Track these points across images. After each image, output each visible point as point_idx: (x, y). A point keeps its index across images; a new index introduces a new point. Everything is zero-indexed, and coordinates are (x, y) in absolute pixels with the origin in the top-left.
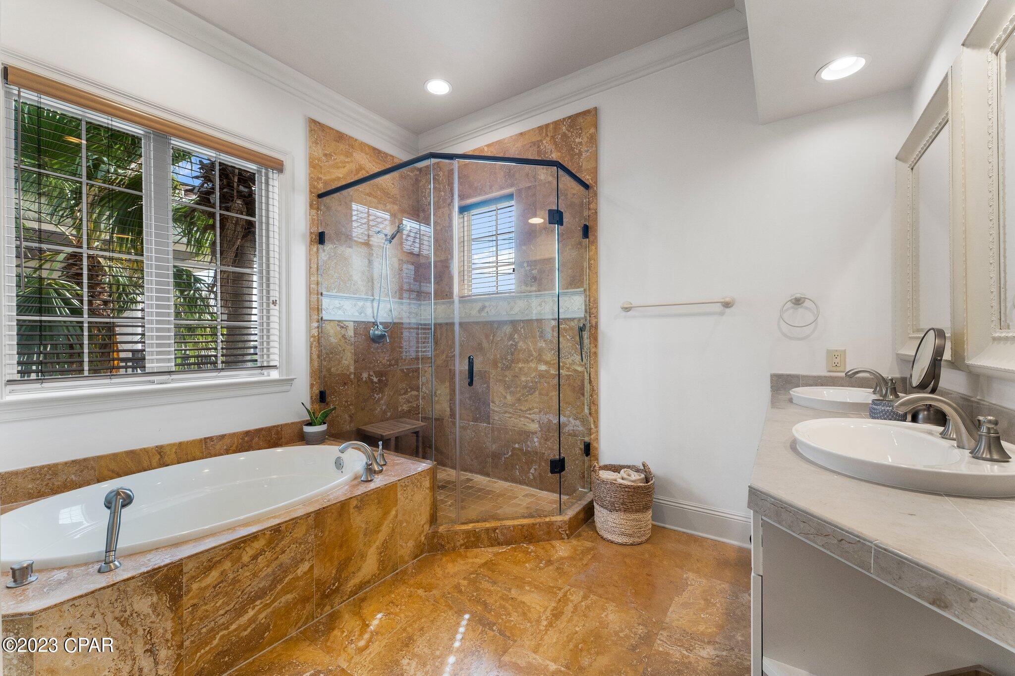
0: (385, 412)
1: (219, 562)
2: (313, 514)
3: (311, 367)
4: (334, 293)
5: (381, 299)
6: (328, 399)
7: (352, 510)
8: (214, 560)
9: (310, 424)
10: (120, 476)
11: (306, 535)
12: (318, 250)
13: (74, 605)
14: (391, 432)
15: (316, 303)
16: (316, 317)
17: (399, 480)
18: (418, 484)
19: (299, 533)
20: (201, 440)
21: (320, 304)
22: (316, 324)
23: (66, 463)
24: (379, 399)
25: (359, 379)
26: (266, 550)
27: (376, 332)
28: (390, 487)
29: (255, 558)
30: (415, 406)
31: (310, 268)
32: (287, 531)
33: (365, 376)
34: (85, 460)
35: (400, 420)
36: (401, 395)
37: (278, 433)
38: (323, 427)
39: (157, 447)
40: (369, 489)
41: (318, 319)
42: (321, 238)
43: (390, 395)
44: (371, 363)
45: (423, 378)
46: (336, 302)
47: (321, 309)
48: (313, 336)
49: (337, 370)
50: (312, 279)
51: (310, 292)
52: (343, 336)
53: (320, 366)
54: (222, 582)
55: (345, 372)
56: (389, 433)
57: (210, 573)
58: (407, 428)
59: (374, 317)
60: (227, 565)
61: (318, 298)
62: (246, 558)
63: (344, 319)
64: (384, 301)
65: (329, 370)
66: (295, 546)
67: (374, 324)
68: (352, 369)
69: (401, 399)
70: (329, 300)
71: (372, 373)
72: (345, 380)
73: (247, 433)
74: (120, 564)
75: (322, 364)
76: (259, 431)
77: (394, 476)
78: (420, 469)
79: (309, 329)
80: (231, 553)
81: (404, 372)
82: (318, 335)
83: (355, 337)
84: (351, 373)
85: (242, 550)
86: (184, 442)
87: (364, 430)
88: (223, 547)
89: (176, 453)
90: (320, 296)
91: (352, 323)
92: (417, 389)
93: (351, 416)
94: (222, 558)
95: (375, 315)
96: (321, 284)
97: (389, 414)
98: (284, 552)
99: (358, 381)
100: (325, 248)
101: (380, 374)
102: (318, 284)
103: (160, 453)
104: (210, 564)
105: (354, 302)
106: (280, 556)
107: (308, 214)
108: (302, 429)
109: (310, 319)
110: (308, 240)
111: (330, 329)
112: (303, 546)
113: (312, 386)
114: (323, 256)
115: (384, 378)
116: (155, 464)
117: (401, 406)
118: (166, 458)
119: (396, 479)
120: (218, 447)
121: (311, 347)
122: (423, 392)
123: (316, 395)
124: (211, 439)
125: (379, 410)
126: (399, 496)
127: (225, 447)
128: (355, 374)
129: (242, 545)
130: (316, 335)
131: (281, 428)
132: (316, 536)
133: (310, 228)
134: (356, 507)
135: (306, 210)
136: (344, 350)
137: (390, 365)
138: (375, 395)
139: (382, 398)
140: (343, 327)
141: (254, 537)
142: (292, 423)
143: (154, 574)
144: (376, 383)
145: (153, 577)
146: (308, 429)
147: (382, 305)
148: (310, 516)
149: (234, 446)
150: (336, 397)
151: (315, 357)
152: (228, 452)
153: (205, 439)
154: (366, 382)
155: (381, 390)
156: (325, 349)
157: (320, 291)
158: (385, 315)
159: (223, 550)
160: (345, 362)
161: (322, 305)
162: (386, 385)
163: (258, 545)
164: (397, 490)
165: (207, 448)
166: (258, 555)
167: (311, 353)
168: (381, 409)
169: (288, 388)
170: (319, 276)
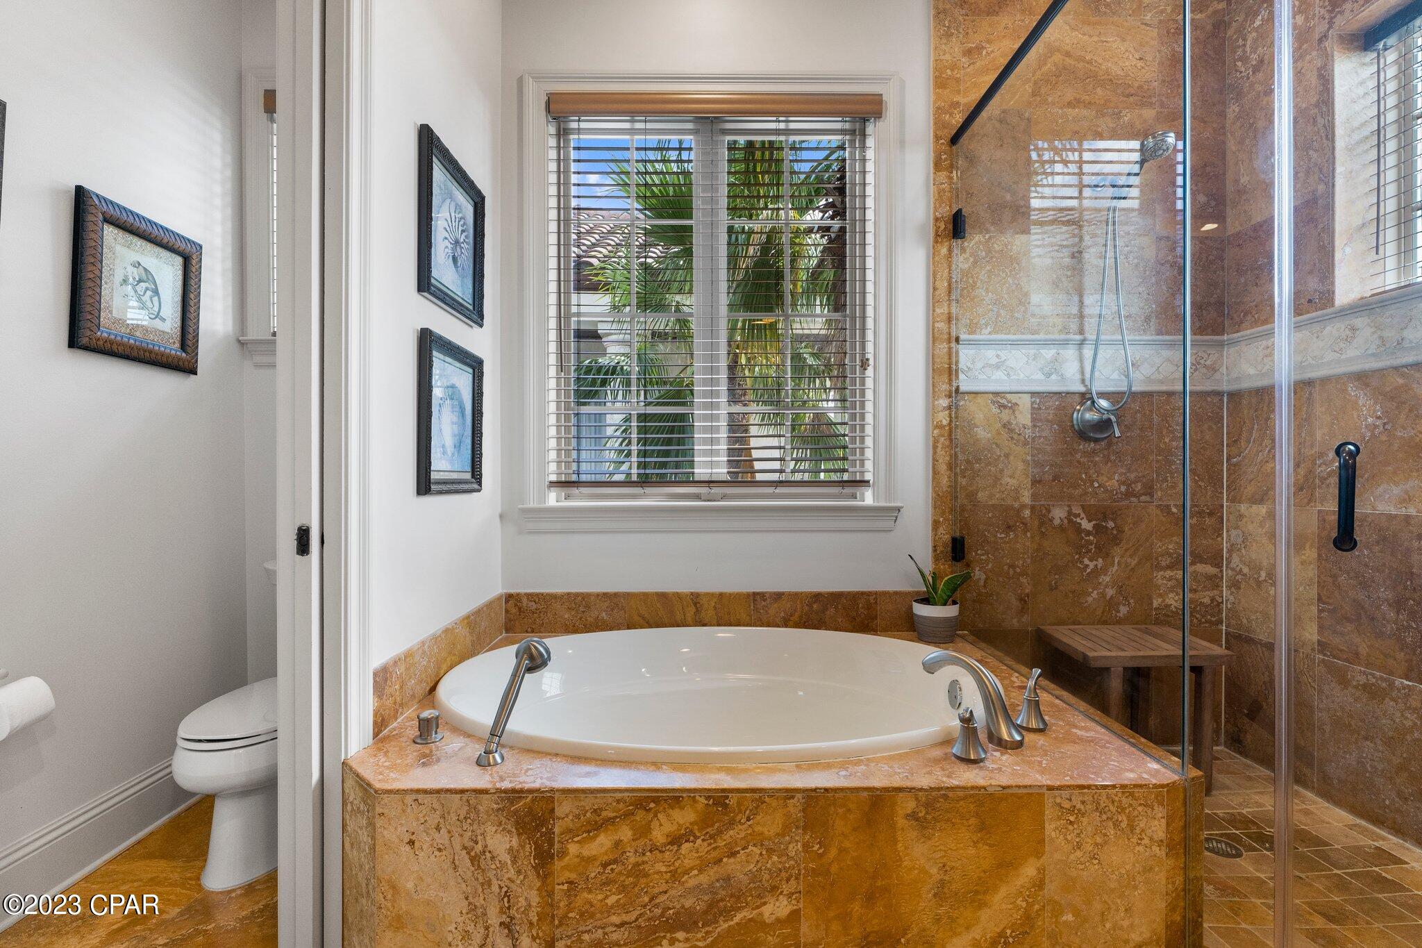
0: (1112, 604)
1: (611, 821)
2: (799, 796)
3: (934, 488)
4: (984, 335)
5: (1103, 337)
6: (971, 555)
7: (901, 822)
8: (604, 814)
9: (926, 601)
10: (651, 627)
11: (783, 836)
12: (950, 250)
13: (417, 800)
14: (1113, 654)
15: (946, 359)
16: (945, 387)
17: (1050, 788)
18: (1122, 817)
19: (769, 824)
20: (748, 595)
21: (954, 360)
22: (944, 402)
23: (598, 595)
24: (1096, 572)
25: (1042, 517)
26: (698, 834)
27: (1088, 416)
28: (1020, 797)
29: (676, 840)
30: (1207, 601)
31: (935, 289)
32: (740, 811)
33: (1058, 514)
34: (616, 595)
35: (1155, 628)
36: (1159, 568)
37: (869, 606)
38: (951, 611)
39: (692, 594)
40: (955, 782)
41: (950, 391)
42: (956, 227)
43: (1127, 565)
44: (1076, 486)
45: (1234, 533)
46: (990, 354)
47: (957, 371)
48: (939, 426)
49: (991, 496)
50: (938, 311)
51: (933, 337)
52: (1004, 426)
53: (954, 486)
54: (615, 861)
55: (1009, 502)
56: (1108, 654)
57: (596, 836)
58: (1165, 653)
59: (1083, 381)
60: (625, 833)
61: (950, 348)
62: (659, 835)
63: (1008, 389)
64: (1111, 343)
65: (972, 496)
66: (757, 850)
67: (1086, 397)
68: (1026, 497)
69: (1161, 578)
70: (972, 352)
71: (1077, 510)
72: (1010, 519)
73: (817, 597)
74: (503, 758)
75: (956, 482)
76: (836, 597)
77: (1042, 773)
78: (1130, 777)
79: (931, 410)
80: (633, 814)
81: (1169, 513)
82: (950, 424)
83: (1035, 426)
84: (1023, 506)
85: (651, 815)
86: (726, 593)
87: (1050, 636)
88: (619, 795)
89: (715, 608)
90: (953, 345)
91: (1027, 398)
92: (1216, 559)
93: (1022, 600)
94: (616, 817)
95: (1088, 376)
96: (957, 319)
97: (1124, 610)
98: (733, 854)
99: (1042, 524)
100: (966, 244)
101: (1100, 514)
102: (949, 319)
103: (695, 604)
104: (598, 819)
105: (1032, 352)
106: (725, 860)
107: (932, 182)
108: (911, 608)
109: (934, 392)
110: (932, 235)
111: (978, 412)
112: (775, 858)
113: (936, 525)
114: (962, 261)
115: (1111, 524)
116: (690, 619)
117: (1161, 595)
118: (703, 614)
119: (1046, 780)
120: (772, 611)
121: (935, 447)
122: (1233, 569)
123: (945, 545)
124: (762, 595)
125: (1095, 595)
126: (1050, 829)
127: (782, 614)
128: (1033, 508)
129: (652, 805)
130: (945, 422)
131: (876, 599)
132: (806, 846)
133: (936, 209)
134: (913, 816)
135: (929, 174)
136: (1007, 456)
137: (1128, 494)
138: (1086, 561)
139: (1104, 571)
140: (1005, 407)
141: (674, 798)
142: (896, 593)
143: (514, 798)
144: (1088, 533)
145: (512, 804)
146: (921, 610)
147: (1104, 353)
148: (793, 797)
149: (797, 615)
150: (987, 553)
151: (943, 468)
152: (786, 623)
153: (755, 594)
154: (1061, 528)
155: (1102, 551)
156: (963, 453)
157: (954, 334)
158: (1115, 376)
159: (618, 801)
160: (1008, 480)
161: (957, 362)
162: (1116, 540)
163: (684, 817)
164: (1042, 813)
165: (756, 609)
166: (681, 837)
167: (935, 460)
168: (1103, 595)
169: (889, 524)
170: (954, 304)
